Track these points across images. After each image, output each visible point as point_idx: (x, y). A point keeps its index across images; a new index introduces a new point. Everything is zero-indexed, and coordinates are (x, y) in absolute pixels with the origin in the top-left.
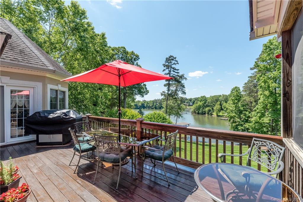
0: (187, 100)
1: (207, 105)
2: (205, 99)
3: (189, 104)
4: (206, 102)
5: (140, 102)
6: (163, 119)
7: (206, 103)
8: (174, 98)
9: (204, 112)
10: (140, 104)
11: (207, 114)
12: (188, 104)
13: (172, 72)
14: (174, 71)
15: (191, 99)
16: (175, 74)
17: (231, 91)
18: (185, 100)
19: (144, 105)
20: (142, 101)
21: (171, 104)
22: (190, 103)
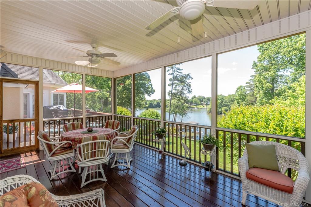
0: (205, 99)
1: (224, 105)
2: (222, 98)
3: (207, 104)
4: (223, 101)
5: (156, 101)
6: (156, 116)
7: (223, 103)
8: (178, 98)
9: (220, 111)
10: (155, 103)
11: (223, 114)
12: (205, 103)
13: (176, 72)
14: (177, 72)
15: (209, 97)
16: (179, 74)
17: (236, 91)
18: (203, 99)
19: (160, 103)
20: (158, 100)
21: (175, 103)
22: (207, 102)
